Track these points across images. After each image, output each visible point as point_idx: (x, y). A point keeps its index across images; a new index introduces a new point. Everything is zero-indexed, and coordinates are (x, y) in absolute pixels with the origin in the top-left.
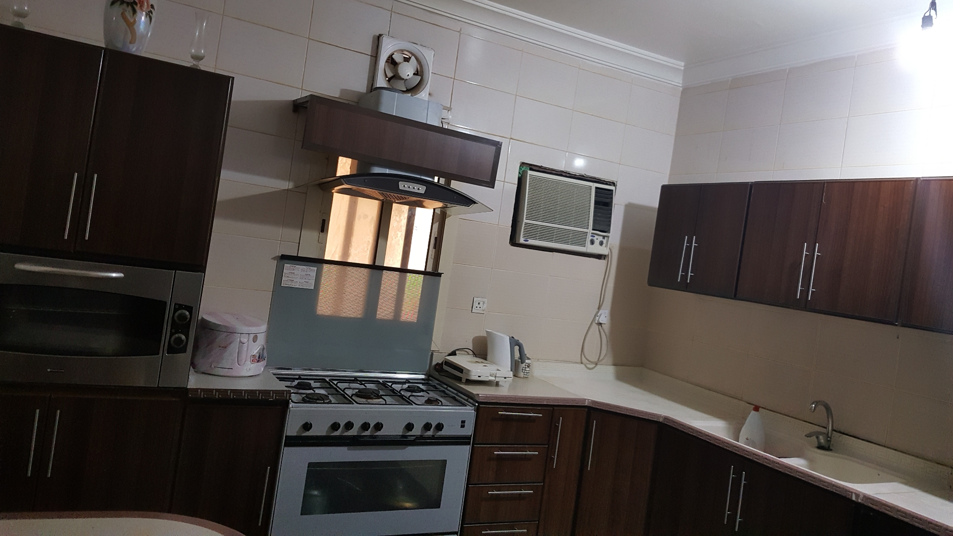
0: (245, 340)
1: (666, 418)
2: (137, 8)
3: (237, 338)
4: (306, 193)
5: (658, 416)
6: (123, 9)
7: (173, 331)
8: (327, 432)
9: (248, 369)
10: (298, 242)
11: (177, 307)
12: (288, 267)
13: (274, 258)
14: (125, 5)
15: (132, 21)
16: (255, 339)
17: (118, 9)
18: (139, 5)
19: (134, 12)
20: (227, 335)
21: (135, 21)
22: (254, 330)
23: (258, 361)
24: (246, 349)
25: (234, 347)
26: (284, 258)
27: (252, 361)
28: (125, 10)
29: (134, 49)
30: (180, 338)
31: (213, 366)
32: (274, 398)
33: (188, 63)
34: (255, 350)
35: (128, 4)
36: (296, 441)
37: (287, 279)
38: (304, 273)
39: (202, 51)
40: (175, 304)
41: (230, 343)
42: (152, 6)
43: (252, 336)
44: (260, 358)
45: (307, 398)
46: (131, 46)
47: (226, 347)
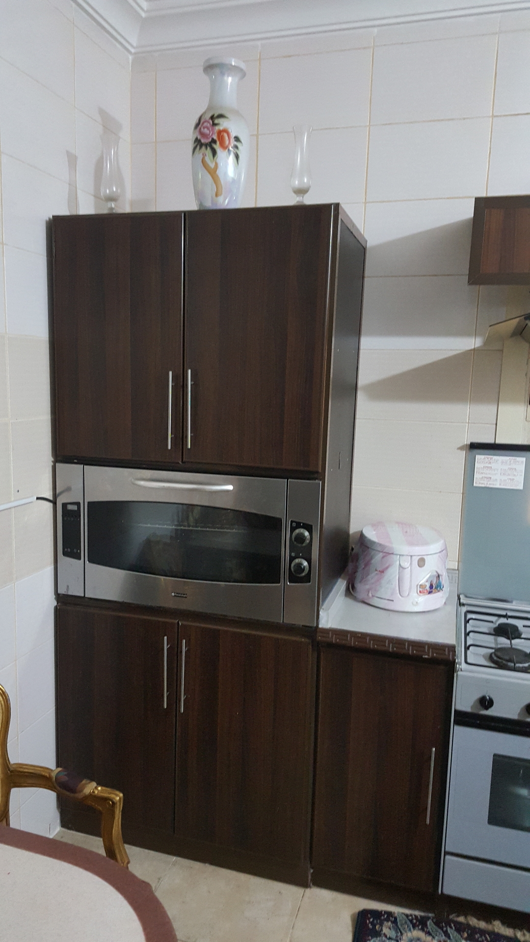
0: (406, 564)
2: (217, 147)
3: (396, 561)
4: (502, 351)
6: (203, 155)
7: (293, 554)
8: (519, 714)
9: (415, 603)
10: (495, 423)
11: (294, 525)
12: (482, 460)
13: (461, 448)
14: (204, 148)
15: (212, 165)
16: (421, 562)
17: (199, 155)
18: (218, 143)
19: (214, 153)
20: (383, 557)
21: (216, 165)
22: (418, 551)
23: (430, 593)
24: (409, 576)
25: (393, 573)
26: (475, 447)
27: (420, 592)
28: (204, 155)
29: (226, 202)
30: (300, 564)
31: (370, 595)
32: (430, 654)
33: (291, 200)
34: (424, 577)
35: (206, 145)
36: (468, 720)
37: (481, 476)
38: (506, 467)
39: (305, 181)
40: (292, 522)
41: (387, 568)
42: (237, 139)
43: (415, 560)
44: (434, 587)
45: (495, 655)
46: (220, 199)
47: (382, 572)
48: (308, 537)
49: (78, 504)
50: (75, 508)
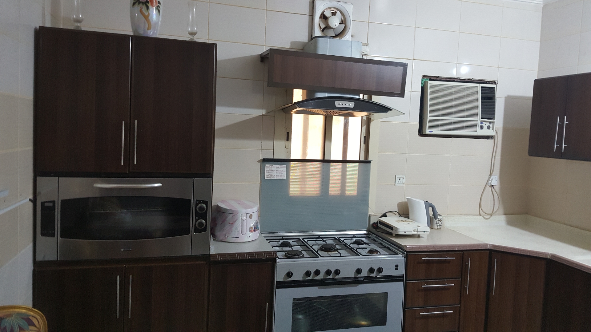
0: (244, 218)
1: (553, 256)
2: (149, 5)
3: (239, 217)
4: (275, 116)
5: (546, 254)
6: (141, 7)
7: (197, 218)
8: (303, 277)
9: (249, 237)
10: (273, 149)
11: (198, 202)
12: (268, 166)
13: (258, 162)
14: (141, 4)
15: (147, 14)
16: (251, 217)
17: (137, 7)
18: (150, 3)
19: (148, 8)
20: (233, 216)
21: (149, 14)
22: (249, 211)
23: (255, 231)
24: (245, 224)
25: (238, 224)
26: (265, 161)
27: (251, 231)
28: (141, 8)
29: (151, 33)
30: (201, 223)
31: (226, 237)
32: (266, 257)
33: (187, 38)
34: (252, 224)
35: (143, 3)
36: (283, 285)
37: (268, 174)
38: (279, 169)
39: (195, 29)
40: (196, 200)
41: (235, 221)
42: (159, 2)
43: (249, 215)
44: (255, 229)
45: (288, 254)
46: (149, 31)
47: (233, 224)
48: (206, 208)
49: (54, 202)
50: (51, 204)
